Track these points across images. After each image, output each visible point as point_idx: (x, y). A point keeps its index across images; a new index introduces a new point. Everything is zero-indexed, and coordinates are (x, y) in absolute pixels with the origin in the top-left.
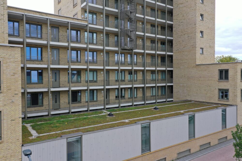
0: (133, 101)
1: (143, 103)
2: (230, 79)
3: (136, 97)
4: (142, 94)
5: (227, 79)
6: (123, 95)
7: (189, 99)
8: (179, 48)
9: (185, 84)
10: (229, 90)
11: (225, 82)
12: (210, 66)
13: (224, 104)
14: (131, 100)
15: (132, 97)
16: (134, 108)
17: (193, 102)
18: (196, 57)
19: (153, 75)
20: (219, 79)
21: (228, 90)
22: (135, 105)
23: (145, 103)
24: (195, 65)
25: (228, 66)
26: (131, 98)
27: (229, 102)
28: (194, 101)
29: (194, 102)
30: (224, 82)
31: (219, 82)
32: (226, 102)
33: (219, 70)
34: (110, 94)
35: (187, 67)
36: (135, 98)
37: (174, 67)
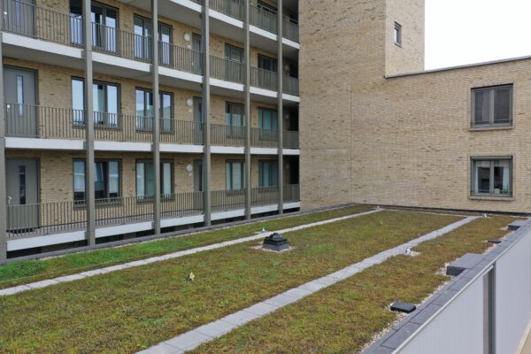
0: (155, 214)
1: (199, 218)
2: (516, 118)
3: (172, 198)
4: (193, 186)
5: (504, 122)
6: (113, 188)
7: (360, 200)
8: (323, 25)
9: (344, 148)
10: (514, 161)
11: (500, 133)
12: (438, 77)
13: (494, 210)
14: (148, 208)
15: (154, 197)
16: (161, 244)
17: (379, 210)
18: (383, 50)
19: (235, 116)
20: (471, 123)
21: (510, 160)
22: (164, 230)
23: (206, 218)
24: (381, 78)
25: (511, 72)
26: (149, 199)
27: (513, 204)
28: (381, 206)
29: (381, 209)
30: (495, 133)
31: (473, 134)
32: (504, 204)
33: (472, 89)
34: (43, 180)
35: (349, 89)
36: (163, 199)
37: (303, 93)
